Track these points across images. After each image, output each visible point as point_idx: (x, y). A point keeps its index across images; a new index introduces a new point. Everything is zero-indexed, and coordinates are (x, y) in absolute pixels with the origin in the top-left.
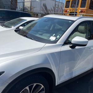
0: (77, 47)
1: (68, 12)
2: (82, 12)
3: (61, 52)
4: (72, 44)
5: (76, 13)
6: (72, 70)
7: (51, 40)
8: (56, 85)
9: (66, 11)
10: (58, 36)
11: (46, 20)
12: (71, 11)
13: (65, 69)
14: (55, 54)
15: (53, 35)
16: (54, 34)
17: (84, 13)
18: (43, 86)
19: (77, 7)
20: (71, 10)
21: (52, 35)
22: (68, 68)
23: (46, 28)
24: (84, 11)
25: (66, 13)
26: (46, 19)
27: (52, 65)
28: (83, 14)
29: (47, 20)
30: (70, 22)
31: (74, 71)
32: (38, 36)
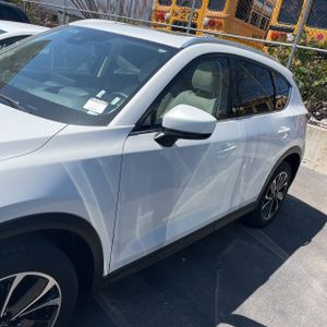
0: (180, 143)
1: (168, 21)
2: (211, 24)
3: (122, 157)
4: (163, 129)
5: (194, 25)
6: (164, 219)
7: (89, 113)
8: (106, 273)
9: (161, 17)
10: (117, 99)
11: (76, 35)
12: (178, 18)
13: (139, 218)
14: (101, 164)
15: (99, 95)
16: (103, 92)
17: (218, 29)
18: (52, 282)
19: (198, 6)
20: (176, 15)
21: (93, 95)
22: (150, 214)
23: (84, 68)
24: (221, 24)
25: (159, 23)
26: (76, 32)
27: (86, 205)
28: (215, 31)
29: (79, 38)
30: (161, 51)
31: (169, 223)
32: (40, 93)
